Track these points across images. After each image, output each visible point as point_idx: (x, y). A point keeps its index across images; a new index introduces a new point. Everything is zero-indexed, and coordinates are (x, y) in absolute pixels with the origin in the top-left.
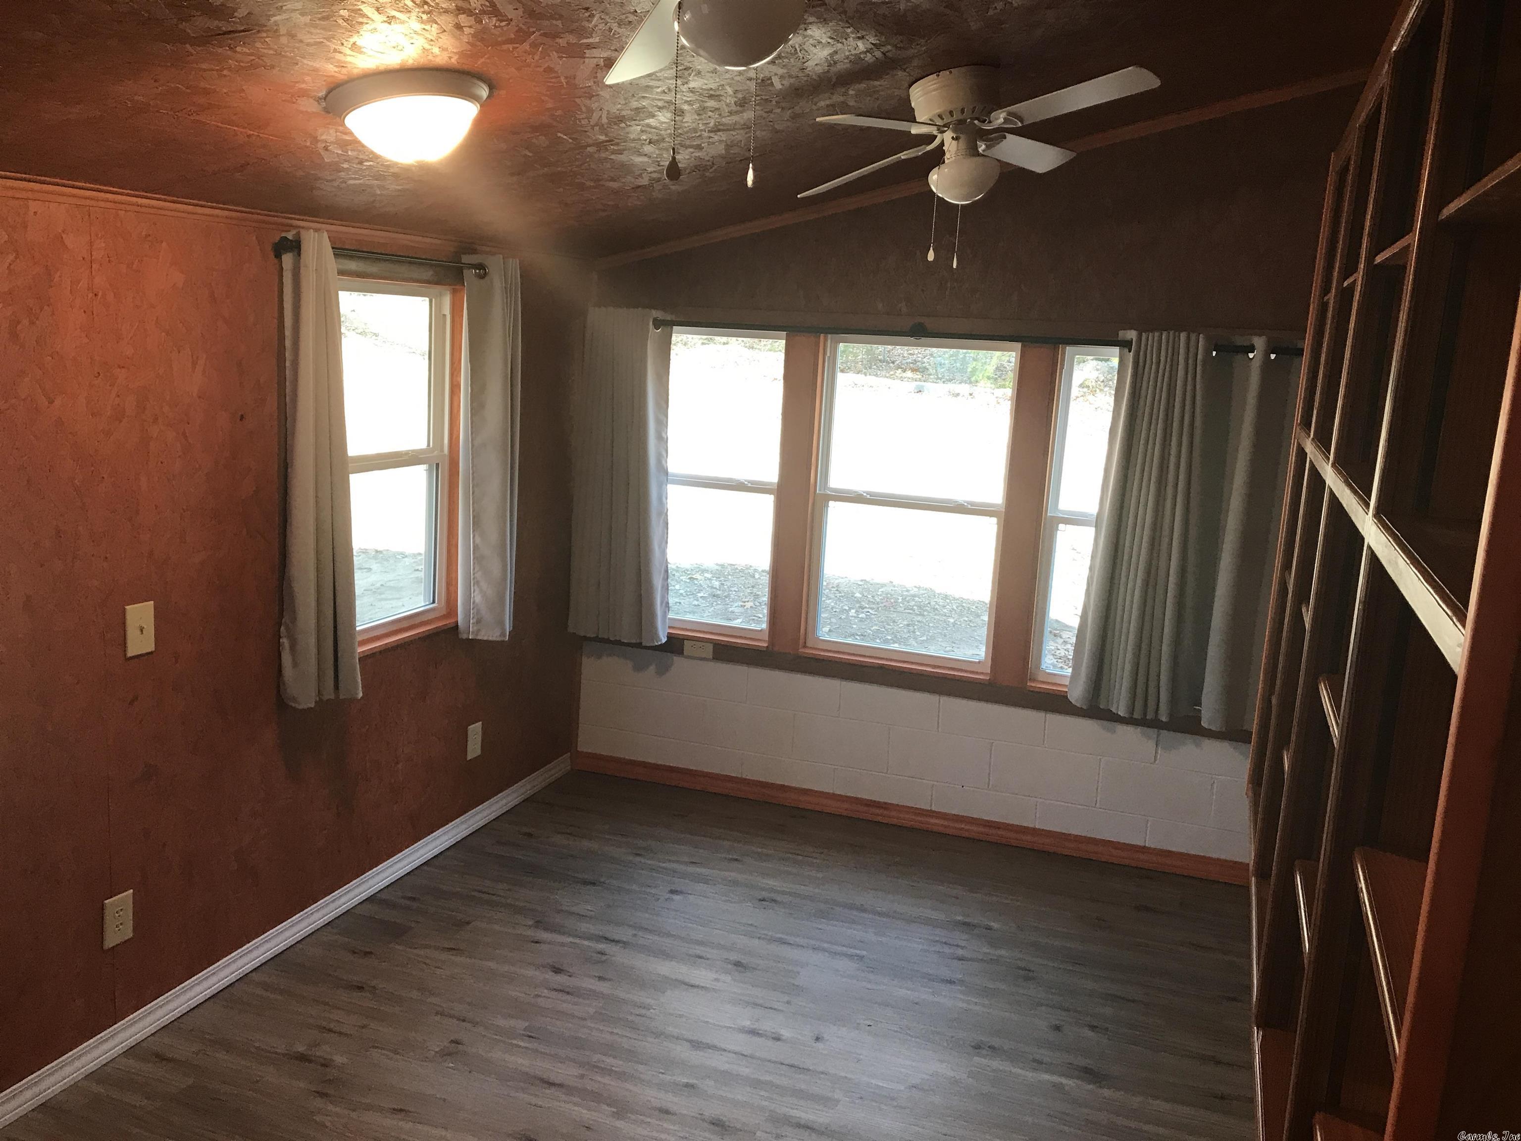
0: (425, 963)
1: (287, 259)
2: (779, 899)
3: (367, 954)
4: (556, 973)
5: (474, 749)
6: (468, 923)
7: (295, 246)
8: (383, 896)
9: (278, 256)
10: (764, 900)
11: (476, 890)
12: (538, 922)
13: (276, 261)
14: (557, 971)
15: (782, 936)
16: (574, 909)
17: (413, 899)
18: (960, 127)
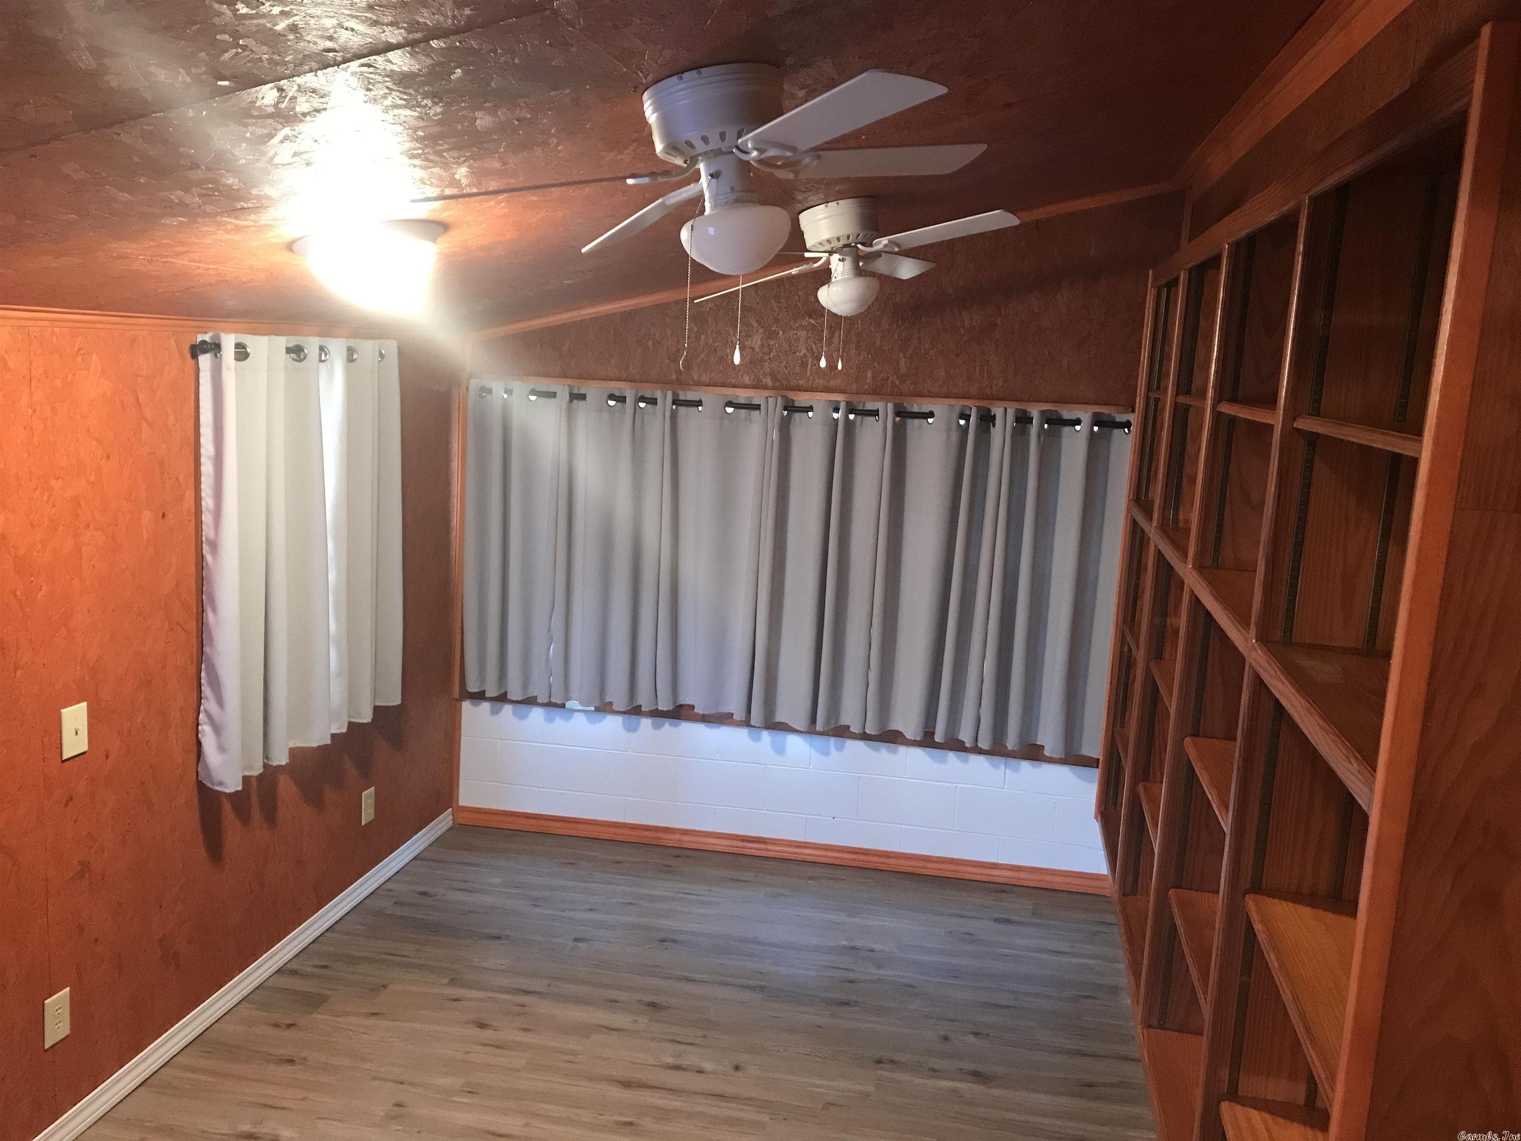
0: (350, 1030)
1: (205, 361)
2: (677, 938)
3: (290, 1026)
4: (482, 1028)
5: (367, 814)
6: (385, 987)
7: (215, 348)
8: (293, 966)
9: (194, 356)
10: (664, 941)
11: (385, 953)
12: (453, 979)
13: (192, 362)
14: (482, 1026)
15: (688, 974)
16: (486, 965)
17: (325, 967)
18: (847, 249)
